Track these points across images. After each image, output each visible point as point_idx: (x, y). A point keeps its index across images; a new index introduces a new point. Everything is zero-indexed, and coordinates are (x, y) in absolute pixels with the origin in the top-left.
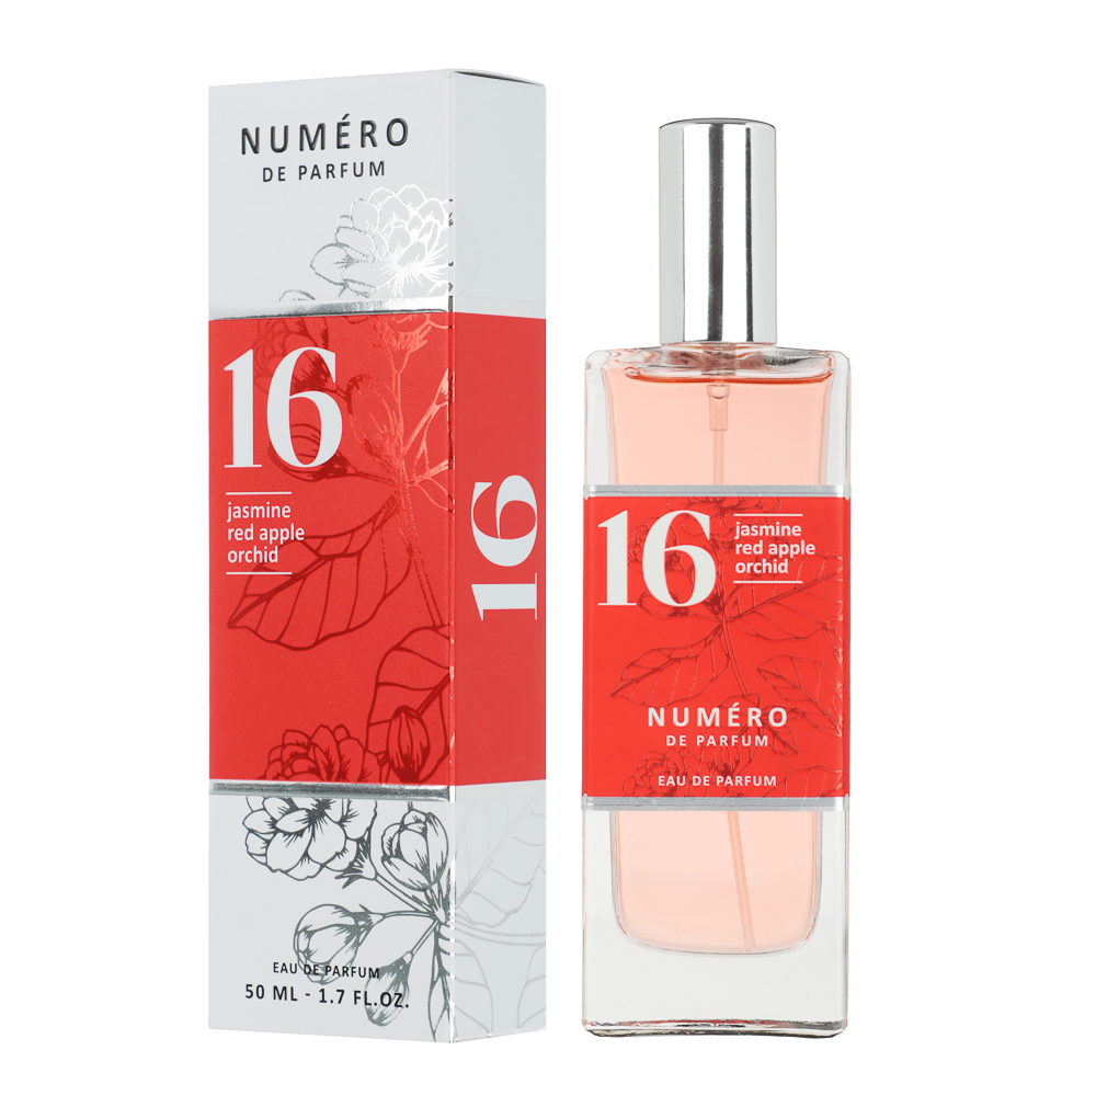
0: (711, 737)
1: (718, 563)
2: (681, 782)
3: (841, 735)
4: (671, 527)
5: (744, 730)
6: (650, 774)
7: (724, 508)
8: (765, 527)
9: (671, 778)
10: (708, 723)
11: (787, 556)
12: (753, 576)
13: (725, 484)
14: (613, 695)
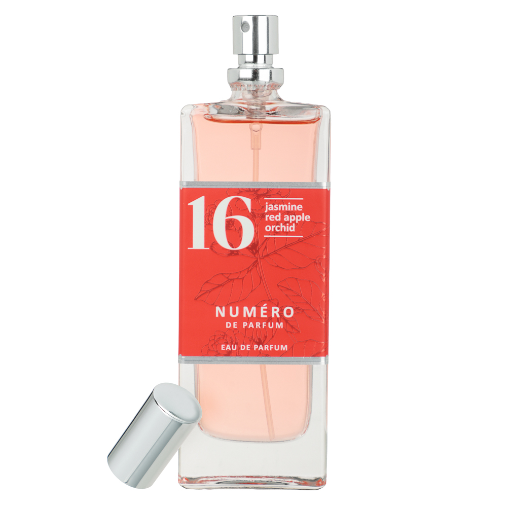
0: (251, 323)
1: (255, 226)
2: (234, 348)
3: (324, 322)
4: (229, 205)
5: (269, 319)
6: (217, 344)
7: (259, 194)
8: (282, 205)
9: (228, 346)
10: (250, 315)
11: (294, 222)
12: (275, 233)
13: (259, 181)
14: (196, 299)
